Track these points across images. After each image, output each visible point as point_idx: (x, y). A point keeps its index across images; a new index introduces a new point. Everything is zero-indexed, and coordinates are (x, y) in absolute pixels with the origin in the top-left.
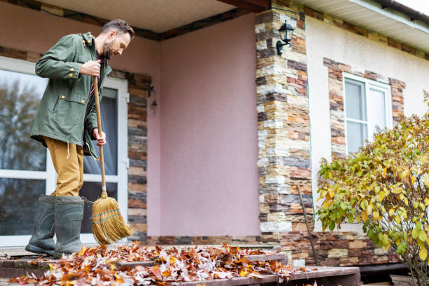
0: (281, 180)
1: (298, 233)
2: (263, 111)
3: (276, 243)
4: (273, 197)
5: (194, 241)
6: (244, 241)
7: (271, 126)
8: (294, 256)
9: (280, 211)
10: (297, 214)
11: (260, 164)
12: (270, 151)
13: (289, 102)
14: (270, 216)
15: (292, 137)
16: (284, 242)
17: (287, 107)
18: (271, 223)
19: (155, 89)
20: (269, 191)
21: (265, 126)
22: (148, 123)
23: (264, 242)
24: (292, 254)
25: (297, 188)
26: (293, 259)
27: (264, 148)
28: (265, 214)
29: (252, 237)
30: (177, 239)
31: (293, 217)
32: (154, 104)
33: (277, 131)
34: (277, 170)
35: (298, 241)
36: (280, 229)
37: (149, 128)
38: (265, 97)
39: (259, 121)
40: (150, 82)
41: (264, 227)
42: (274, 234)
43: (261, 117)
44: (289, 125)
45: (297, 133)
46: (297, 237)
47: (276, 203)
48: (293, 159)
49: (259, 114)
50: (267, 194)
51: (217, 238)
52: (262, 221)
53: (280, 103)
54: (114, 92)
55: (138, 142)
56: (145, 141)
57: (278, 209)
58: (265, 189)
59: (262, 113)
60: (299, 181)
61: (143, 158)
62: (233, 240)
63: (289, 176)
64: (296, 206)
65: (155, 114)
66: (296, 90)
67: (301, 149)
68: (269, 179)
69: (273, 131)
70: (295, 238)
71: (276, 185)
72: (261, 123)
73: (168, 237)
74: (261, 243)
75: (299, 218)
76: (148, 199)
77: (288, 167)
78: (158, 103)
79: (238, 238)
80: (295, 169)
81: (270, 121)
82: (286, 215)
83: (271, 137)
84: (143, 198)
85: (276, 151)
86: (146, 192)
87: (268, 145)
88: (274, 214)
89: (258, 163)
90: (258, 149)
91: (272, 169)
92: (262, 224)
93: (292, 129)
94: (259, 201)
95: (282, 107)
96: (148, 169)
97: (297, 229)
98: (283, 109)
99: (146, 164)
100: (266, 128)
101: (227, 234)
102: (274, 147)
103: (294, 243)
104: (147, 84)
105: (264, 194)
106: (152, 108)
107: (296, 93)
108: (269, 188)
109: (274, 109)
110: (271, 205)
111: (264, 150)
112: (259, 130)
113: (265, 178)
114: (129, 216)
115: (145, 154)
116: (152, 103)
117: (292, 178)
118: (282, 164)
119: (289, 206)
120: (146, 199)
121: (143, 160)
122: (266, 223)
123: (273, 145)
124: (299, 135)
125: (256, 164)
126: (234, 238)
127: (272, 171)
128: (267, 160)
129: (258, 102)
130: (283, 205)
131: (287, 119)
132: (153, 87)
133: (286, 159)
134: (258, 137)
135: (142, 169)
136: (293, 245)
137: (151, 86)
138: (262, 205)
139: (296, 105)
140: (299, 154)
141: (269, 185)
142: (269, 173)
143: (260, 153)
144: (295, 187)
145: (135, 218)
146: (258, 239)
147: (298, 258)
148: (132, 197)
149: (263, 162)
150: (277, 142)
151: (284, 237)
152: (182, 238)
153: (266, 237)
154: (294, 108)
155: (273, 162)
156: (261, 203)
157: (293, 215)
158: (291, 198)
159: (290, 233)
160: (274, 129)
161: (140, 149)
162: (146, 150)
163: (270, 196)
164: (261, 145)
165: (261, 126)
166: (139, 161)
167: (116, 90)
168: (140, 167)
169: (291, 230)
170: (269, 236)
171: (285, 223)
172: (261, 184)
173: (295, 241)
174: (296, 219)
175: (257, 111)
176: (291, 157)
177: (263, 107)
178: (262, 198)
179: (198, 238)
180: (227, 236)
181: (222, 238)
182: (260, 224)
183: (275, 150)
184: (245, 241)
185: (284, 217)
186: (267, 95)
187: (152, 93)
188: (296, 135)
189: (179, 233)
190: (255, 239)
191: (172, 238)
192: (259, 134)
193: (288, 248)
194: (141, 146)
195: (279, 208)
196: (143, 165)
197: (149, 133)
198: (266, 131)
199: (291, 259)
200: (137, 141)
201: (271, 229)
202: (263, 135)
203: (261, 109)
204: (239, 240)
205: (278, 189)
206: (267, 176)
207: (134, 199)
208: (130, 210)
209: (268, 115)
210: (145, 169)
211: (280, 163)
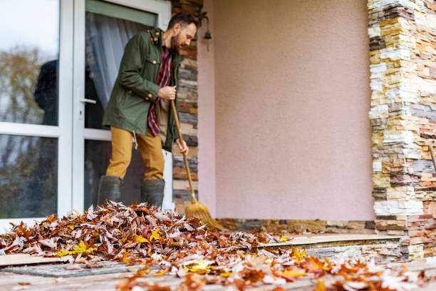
0: (409, 138)
1: (430, 217)
2: (379, 35)
3: (403, 233)
4: (396, 163)
5: (266, 226)
6: (345, 228)
7: (393, 56)
8: (427, 251)
9: (408, 184)
10: (430, 189)
11: (373, 114)
12: (392, 94)
13: (417, 22)
14: (391, 192)
15: (422, 74)
16: (413, 231)
17: (414, 28)
18: (394, 203)
19: (207, 15)
20: (389, 155)
21: (382, 57)
22: (198, 63)
23: (381, 231)
24: (424, 248)
25: (429, 150)
26: (426, 255)
27: (381, 90)
28: (384, 189)
29: (359, 222)
30: (241, 223)
31: (425, 193)
32: (208, 37)
33: (402, 63)
34: (402, 122)
35: (431, 229)
36: (408, 212)
37: (199, 70)
38: (382, 14)
39: (371, 50)
40: (201, 6)
41: (381, 209)
42: (398, 219)
43: (377, 44)
44: (418, 55)
45: (427, 69)
46: (430, 223)
47: (401, 173)
48: (423, 107)
49: (372, 40)
50: (386, 159)
51: (300, 222)
52: (377, 199)
53: (405, 21)
54: (152, 17)
55: (186, 89)
56: (195, 88)
57: (405, 182)
58: (382, 152)
59: (377, 38)
60: (430, 140)
61: (192, 110)
62: (327, 226)
63: (419, 132)
64: (427, 177)
65: (208, 50)
66: (426, 5)
67: (432, 92)
68: (390, 137)
69: (397, 64)
70: (428, 225)
71: (401, 145)
72: (373, 53)
73: (229, 220)
74: (376, 231)
75: (432, 195)
76: (199, 167)
77: (417, 119)
78: (212, 35)
79: (335, 224)
80: (426, 121)
81: (390, 49)
82: (415, 190)
83: (394, 74)
84: (192, 166)
85: (402, 94)
86: (197, 158)
87: (387, 85)
88: (398, 188)
89: (370, 113)
90: (370, 92)
91: (395, 122)
92: (377, 203)
93: (421, 62)
94: (372, 169)
95: (409, 28)
96: (199, 126)
97: (429, 212)
98: (410, 31)
99: (197, 119)
100: (384, 60)
101: (318, 218)
102: (398, 88)
103: (427, 232)
104: (197, 9)
105: (381, 159)
106: (204, 43)
107: (426, 10)
108: (391, 150)
109: (398, 30)
110: (392, 176)
111: (380, 94)
112: (371, 63)
113: (382, 135)
114: (174, 190)
115: (195, 106)
116: (204, 35)
117: (422, 136)
118: (409, 114)
119: (419, 177)
120: (196, 168)
121: (192, 114)
122: (385, 202)
123: (397, 85)
124: (430, 72)
125: (368, 115)
126: (329, 223)
127: (394, 125)
128: (386, 108)
129: (371, 22)
130: (411, 175)
131: (415, 45)
132: (205, 13)
133: (414, 106)
134: (370, 74)
135: (191, 126)
136: (425, 235)
137: (203, 11)
138: (378, 176)
139: (425, 26)
140: (430, 100)
141: (390, 145)
142: (389, 127)
143: (373, 97)
144: (426, 149)
145: (182, 193)
146: (370, 226)
147: (431, 255)
148: (179, 164)
149: (379, 111)
150: (403, 80)
151: (413, 223)
152: (248, 221)
153: (384, 223)
154: (424, 31)
155: (396, 112)
156: (376, 173)
157: (424, 190)
158: (421, 166)
159: (421, 217)
160: (398, 61)
161: (187, 99)
162: (196, 99)
163: (392, 162)
164: (375, 86)
165: (376, 57)
166: (187, 114)
167: (156, 15)
168: (189, 123)
169: (422, 213)
170: (390, 222)
171: (414, 202)
172: (375, 145)
173: (427, 229)
174: (429, 197)
175: (369, 36)
176: (420, 104)
177: (378, 29)
178: (377, 165)
179: (273, 222)
180: (317, 220)
181: (309, 223)
182: (374, 205)
183: (400, 92)
184: (348, 228)
185: (413, 193)
186: (385, 10)
187: (204, 21)
188: (426, 72)
189: (244, 215)
190: (364, 225)
191: (233, 221)
192: (371, 70)
193: (419, 240)
194: (190, 94)
195: (407, 179)
196: (193, 121)
197: (199, 77)
198: (383, 65)
199: (422, 257)
200: (184, 87)
201: (393, 212)
202: (378, 71)
203: (375, 32)
204: (337, 227)
205: (405, 151)
206: (385, 132)
207: (181, 167)
208: (176, 182)
209: (387, 39)
210: (195, 126)
211: (407, 113)
